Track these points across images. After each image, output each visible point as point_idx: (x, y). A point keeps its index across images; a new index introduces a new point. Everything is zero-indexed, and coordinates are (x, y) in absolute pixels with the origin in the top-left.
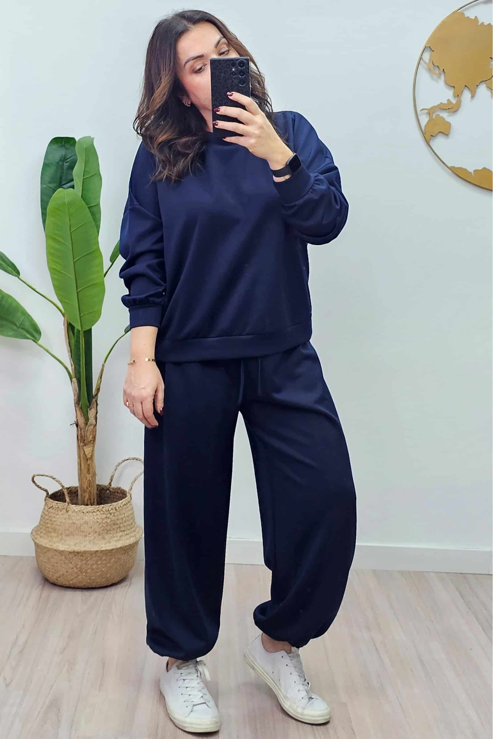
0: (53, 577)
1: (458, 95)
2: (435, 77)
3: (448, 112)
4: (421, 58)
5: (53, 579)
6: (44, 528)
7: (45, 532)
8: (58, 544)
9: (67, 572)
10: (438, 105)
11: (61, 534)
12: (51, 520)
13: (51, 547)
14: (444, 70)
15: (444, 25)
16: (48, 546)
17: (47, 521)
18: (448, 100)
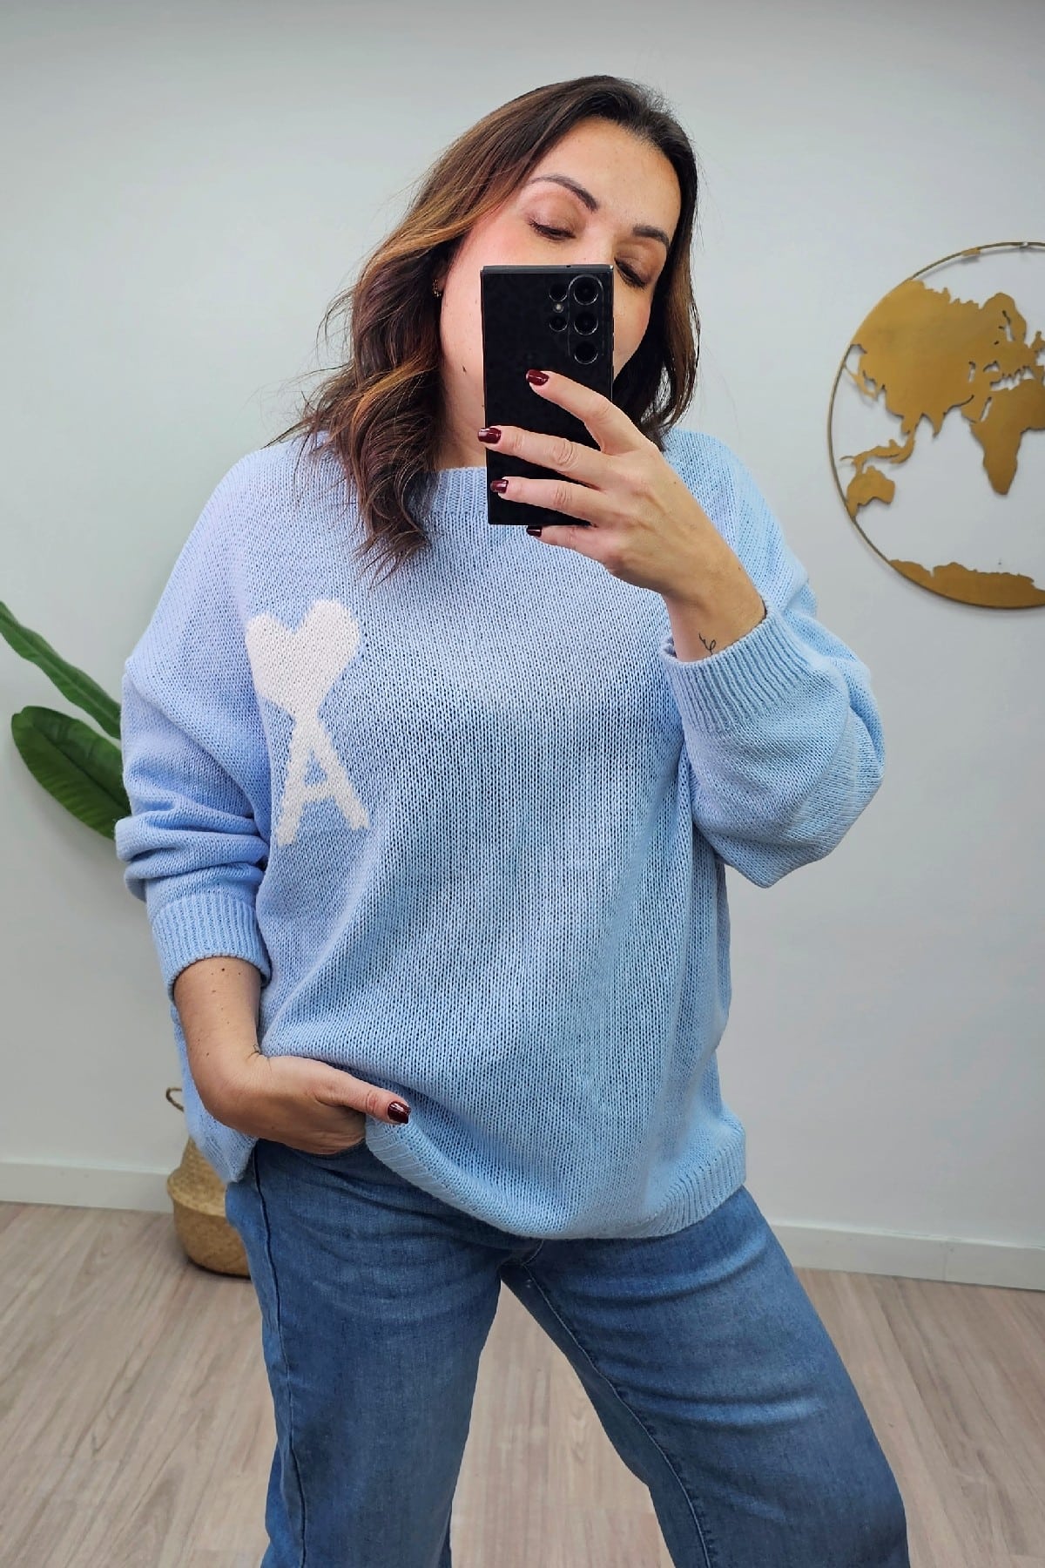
0: (200, 1257)
1: (909, 431)
2: (869, 399)
3: (892, 462)
4: (843, 366)
5: (199, 1261)
6: (187, 1175)
7: (187, 1181)
8: (206, 1204)
9: (221, 1250)
10: (872, 451)
11: (212, 1188)
12: (197, 1163)
13: (195, 1208)
14: (884, 386)
15: (887, 305)
16: (191, 1206)
17: (192, 1164)
18: (892, 442)
